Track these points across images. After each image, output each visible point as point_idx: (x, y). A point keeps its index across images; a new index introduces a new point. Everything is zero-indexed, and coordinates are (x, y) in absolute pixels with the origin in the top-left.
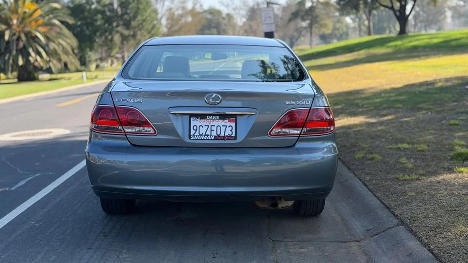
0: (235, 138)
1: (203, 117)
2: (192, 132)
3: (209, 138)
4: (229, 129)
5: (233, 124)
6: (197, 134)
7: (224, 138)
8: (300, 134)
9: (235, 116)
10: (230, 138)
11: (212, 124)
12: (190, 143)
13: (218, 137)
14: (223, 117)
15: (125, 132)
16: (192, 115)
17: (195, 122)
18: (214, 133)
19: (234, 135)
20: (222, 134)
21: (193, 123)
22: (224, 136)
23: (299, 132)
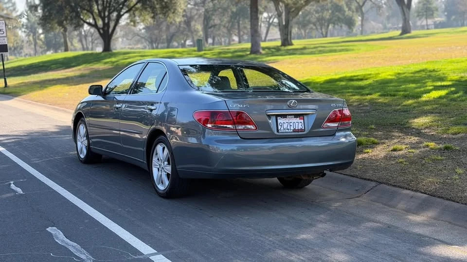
0: (304, 130)
1: (284, 116)
2: (279, 127)
3: (289, 131)
4: (300, 124)
5: (302, 121)
6: (282, 129)
7: (298, 131)
8: (338, 126)
9: (303, 115)
10: (301, 130)
11: (290, 121)
12: (278, 135)
13: (294, 131)
14: (296, 116)
15: (236, 129)
16: (277, 116)
17: (280, 120)
18: (292, 128)
19: (303, 128)
20: (297, 128)
21: (279, 121)
22: (298, 129)
23: (337, 125)
